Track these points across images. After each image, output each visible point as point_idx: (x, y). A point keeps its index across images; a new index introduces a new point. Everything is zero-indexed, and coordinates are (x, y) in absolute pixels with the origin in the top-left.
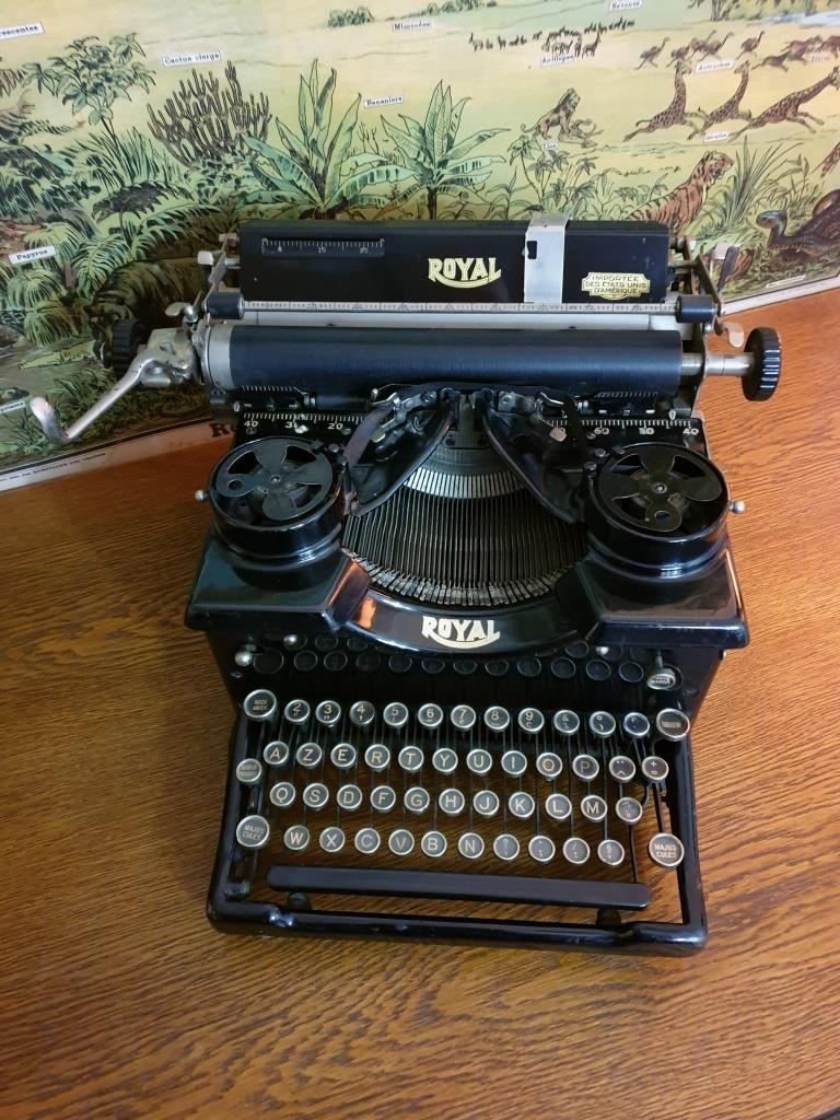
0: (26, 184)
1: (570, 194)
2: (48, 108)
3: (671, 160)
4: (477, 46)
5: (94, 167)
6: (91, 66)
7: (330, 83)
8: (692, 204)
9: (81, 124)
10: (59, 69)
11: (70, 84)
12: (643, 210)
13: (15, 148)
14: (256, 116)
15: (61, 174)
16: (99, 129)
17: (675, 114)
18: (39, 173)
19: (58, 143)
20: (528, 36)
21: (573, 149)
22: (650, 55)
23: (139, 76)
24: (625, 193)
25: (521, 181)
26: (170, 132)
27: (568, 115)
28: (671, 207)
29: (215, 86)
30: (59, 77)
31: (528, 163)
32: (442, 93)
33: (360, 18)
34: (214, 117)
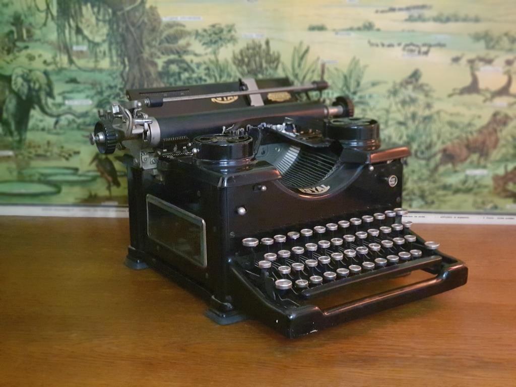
0: (179, 74)
1: (421, 119)
2: (197, 46)
3: (474, 111)
4: (372, 44)
5: (207, 72)
6: (215, 34)
7: (307, 51)
8: (493, 138)
9: (206, 54)
10: (205, 34)
11: (207, 39)
12: (464, 135)
13: (179, 59)
14: (274, 60)
15: (193, 71)
16: (213, 57)
17: (473, 88)
18: (185, 70)
19: (196, 60)
20: (395, 43)
21: (421, 97)
22: (456, 60)
23: (233, 40)
24: (451, 124)
25: (394, 108)
26: (239, 62)
27: (417, 80)
28: (481, 138)
29: (260, 47)
30: (203, 36)
31: (398, 100)
32: (355, 62)
33: (321, 28)
34: (257, 59)
